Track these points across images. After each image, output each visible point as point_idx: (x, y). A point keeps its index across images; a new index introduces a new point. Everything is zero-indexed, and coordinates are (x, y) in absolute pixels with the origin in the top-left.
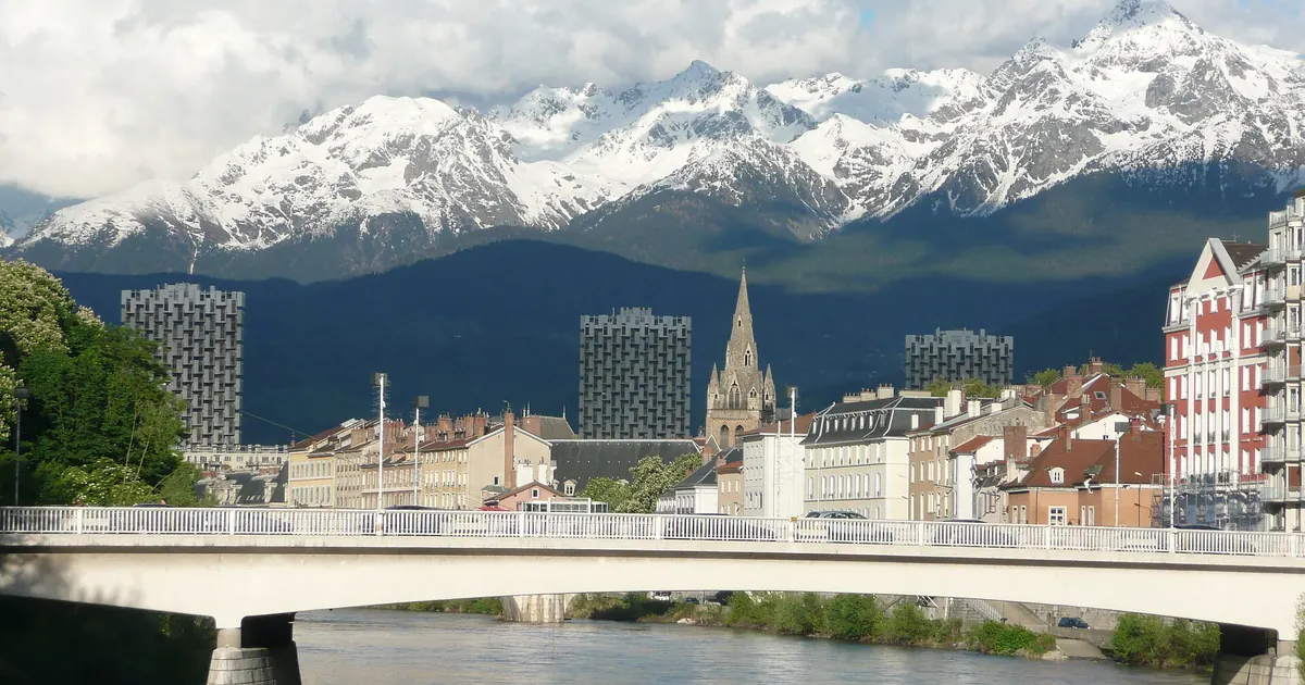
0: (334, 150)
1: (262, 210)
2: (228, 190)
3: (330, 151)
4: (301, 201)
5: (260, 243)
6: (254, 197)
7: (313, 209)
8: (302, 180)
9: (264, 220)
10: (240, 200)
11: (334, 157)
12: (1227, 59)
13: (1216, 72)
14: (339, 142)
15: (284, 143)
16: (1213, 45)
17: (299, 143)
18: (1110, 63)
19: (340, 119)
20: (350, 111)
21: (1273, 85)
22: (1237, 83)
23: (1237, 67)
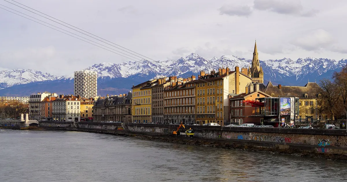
12: (203, 60)
13: (202, 61)
14: (99, 68)
15: (92, 68)
16: (202, 58)
17: (94, 67)
18: (190, 60)
19: (99, 65)
20: (101, 64)
21: (208, 62)
22: (204, 62)
23: (204, 60)
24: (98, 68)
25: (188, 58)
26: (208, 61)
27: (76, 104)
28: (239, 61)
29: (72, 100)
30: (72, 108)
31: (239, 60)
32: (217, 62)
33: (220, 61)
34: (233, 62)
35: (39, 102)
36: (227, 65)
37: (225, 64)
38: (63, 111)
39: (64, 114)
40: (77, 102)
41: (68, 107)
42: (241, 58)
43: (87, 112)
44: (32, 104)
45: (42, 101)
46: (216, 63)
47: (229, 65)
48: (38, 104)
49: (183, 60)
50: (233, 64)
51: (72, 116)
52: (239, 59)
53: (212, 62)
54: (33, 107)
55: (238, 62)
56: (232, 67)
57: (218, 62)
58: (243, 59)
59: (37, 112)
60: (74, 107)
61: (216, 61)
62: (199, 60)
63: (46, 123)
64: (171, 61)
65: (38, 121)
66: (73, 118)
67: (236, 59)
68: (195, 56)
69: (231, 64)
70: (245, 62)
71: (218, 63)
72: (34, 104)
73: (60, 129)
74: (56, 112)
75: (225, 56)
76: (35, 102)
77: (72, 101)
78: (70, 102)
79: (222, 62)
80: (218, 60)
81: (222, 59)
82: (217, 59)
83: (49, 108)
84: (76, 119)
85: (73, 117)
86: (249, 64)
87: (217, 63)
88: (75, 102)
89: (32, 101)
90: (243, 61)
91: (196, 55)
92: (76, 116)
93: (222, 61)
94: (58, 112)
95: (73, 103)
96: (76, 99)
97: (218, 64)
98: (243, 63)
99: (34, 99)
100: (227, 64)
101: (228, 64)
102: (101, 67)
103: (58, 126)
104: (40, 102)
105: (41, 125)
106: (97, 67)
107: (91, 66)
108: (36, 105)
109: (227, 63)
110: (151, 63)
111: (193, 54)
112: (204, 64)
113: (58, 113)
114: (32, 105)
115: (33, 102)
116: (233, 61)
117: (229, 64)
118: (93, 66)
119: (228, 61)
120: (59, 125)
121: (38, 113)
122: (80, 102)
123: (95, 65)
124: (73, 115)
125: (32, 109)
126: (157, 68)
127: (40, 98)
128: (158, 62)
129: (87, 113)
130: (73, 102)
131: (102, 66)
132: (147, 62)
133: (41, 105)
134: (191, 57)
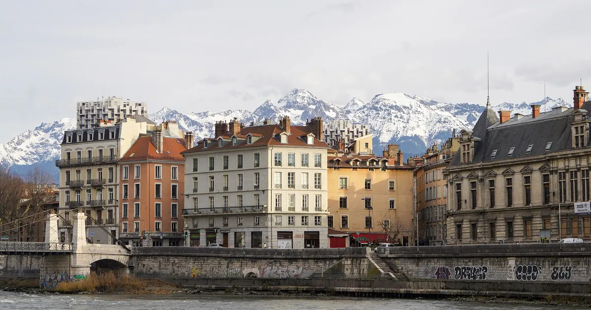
0: (52, 134)
1: (29, 153)
2: (19, 147)
3: (51, 135)
4: (41, 150)
5: (30, 163)
6: (26, 149)
7: (45, 153)
8: (42, 144)
9: (30, 156)
10: (22, 150)
11: (52, 137)
12: (324, 106)
13: (321, 110)
14: (54, 132)
15: (36, 132)
16: (320, 102)
17: (41, 132)
18: (290, 107)
19: (54, 125)
20: (57, 122)
21: (337, 114)
22: (327, 113)
23: (327, 108)
24: (51, 132)
25: (284, 104)
26: (339, 110)
27: (312, 161)
28: (424, 109)
29: (292, 142)
30: (292, 185)
31: (422, 105)
32: (364, 112)
33: (371, 109)
34: (406, 111)
35: (112, 162)
36: (391, 119)
37: (384, 118)
38: (249, 201)
39: (258, 214)
40: (312, 153)
41: (275, 177)
42: (428, 100)
43: (345, 206)
44: (73, 172)
45: (127, 158)
46: (359, 114)
47: (396, 119)
48: (106, 171)
49: (272, 107)
50: (405, 116)
51: (291, 221)
52: (422, 102)
53: (348, 112)
54: (77, 188)
55: (419, 109)
56: (404, 125)
57: (366, 113)
58: (433, 103)
59: (99, 210)
60: (300, 180)
61: (360, 109)
62: (313, 107)
63: (172, 260)
64: (238, 111)
65: (124, 251)
66: (298, 236)
67: (414, 103)
68: (303, 97)
69: (399, 116)
70: (438, 112)
71: (367, 115)
72: (84, 171)
73: (286, 291)
74: (204, 203)
75: (385, 96)
76: (89, 164)
77: (292, 150)
78: (285, 152)
79: (375, 112)
80: (364, 107)
81: (377, 103)
82: (361, 105)
83: (158, 186)
84: (312, 238)
85: (299, 231)
86: (450, 115)
87: (364, 114)
88: (304, 151)
89: (74, 156)
90: (433, 107)
91: (305, 95)
92: (312, 227)
93: (376, 109)
94: (219, 203)
95: (298, 161)
96: (310, 140)
97: (366, 117)
98: (433, 112)
99: (84, 147)
100: (389, 117)
101: (393, 118)
102: (57, 129)
103: (246, 272)
104: (116, 164)
105: (140, 267)
106: (46, 131)
107: (33, 129)
108: (95, 175)
109: (389, 114)
110: (186, 118)
111: (296, 91)
112: (328, 117)
113: (220, 212)
114: (74, 177)
115: (79, 165)
116: (405, 107)
117: (396, 116)
118: (36, 129)
119: (391, 107)
120: (256, 271)
121: (105, 216)
122: (325, 155)
123: (42, 125)
124: (298, 220)
125: (74, 197)
126: (202, 130)
127: (114, 143)
128: (205, 114)
129: (344, 213)
130: (299, 152)
131: (59, 129)
132: (177, 115)
133: (119, 174)
134: (292, 99)
